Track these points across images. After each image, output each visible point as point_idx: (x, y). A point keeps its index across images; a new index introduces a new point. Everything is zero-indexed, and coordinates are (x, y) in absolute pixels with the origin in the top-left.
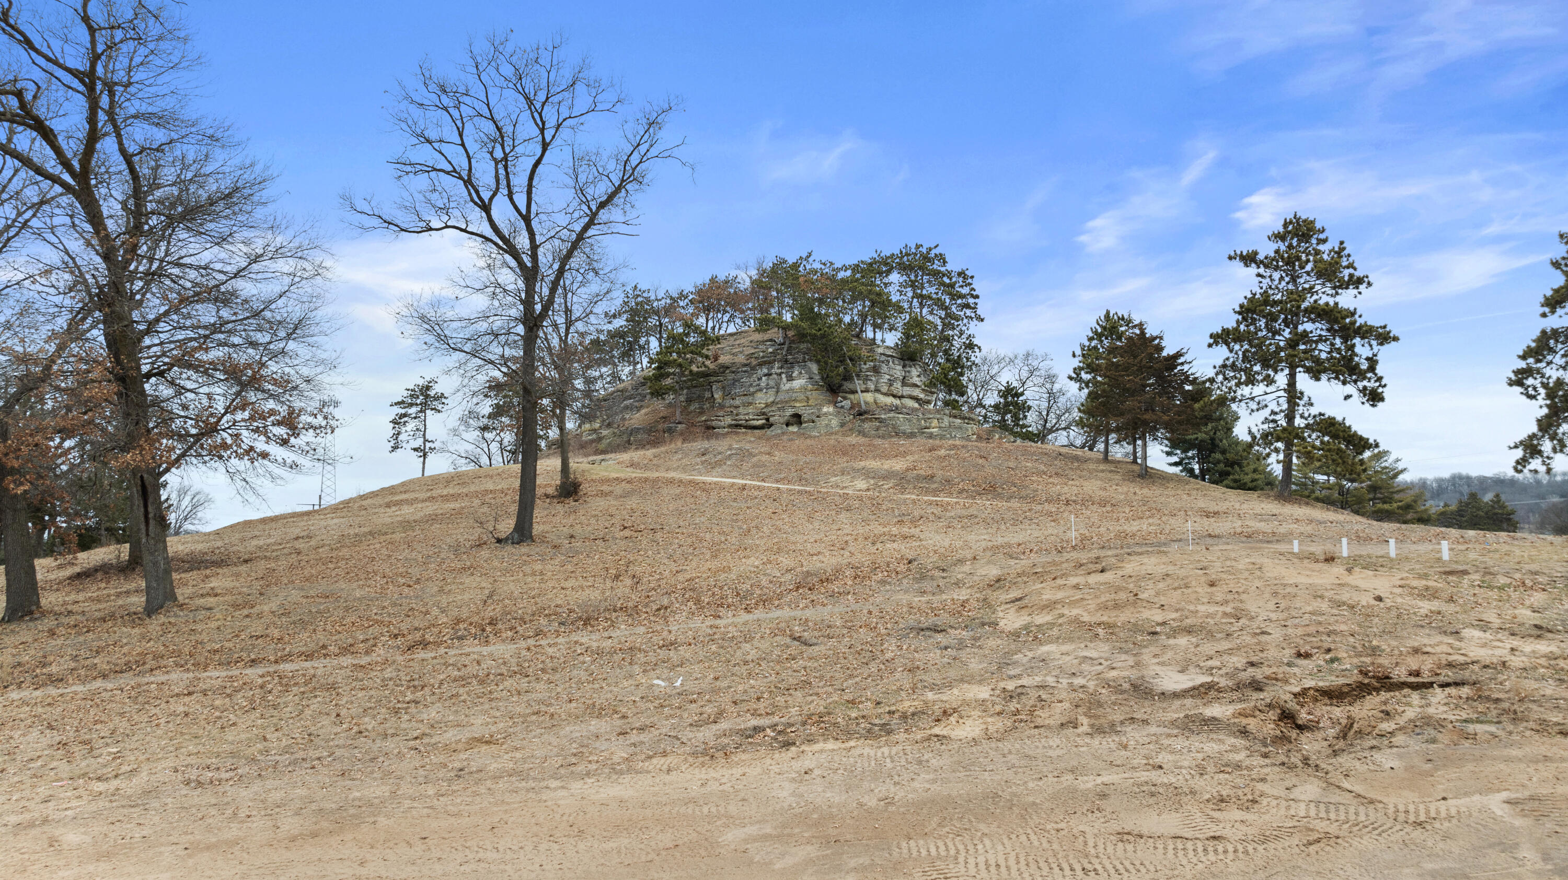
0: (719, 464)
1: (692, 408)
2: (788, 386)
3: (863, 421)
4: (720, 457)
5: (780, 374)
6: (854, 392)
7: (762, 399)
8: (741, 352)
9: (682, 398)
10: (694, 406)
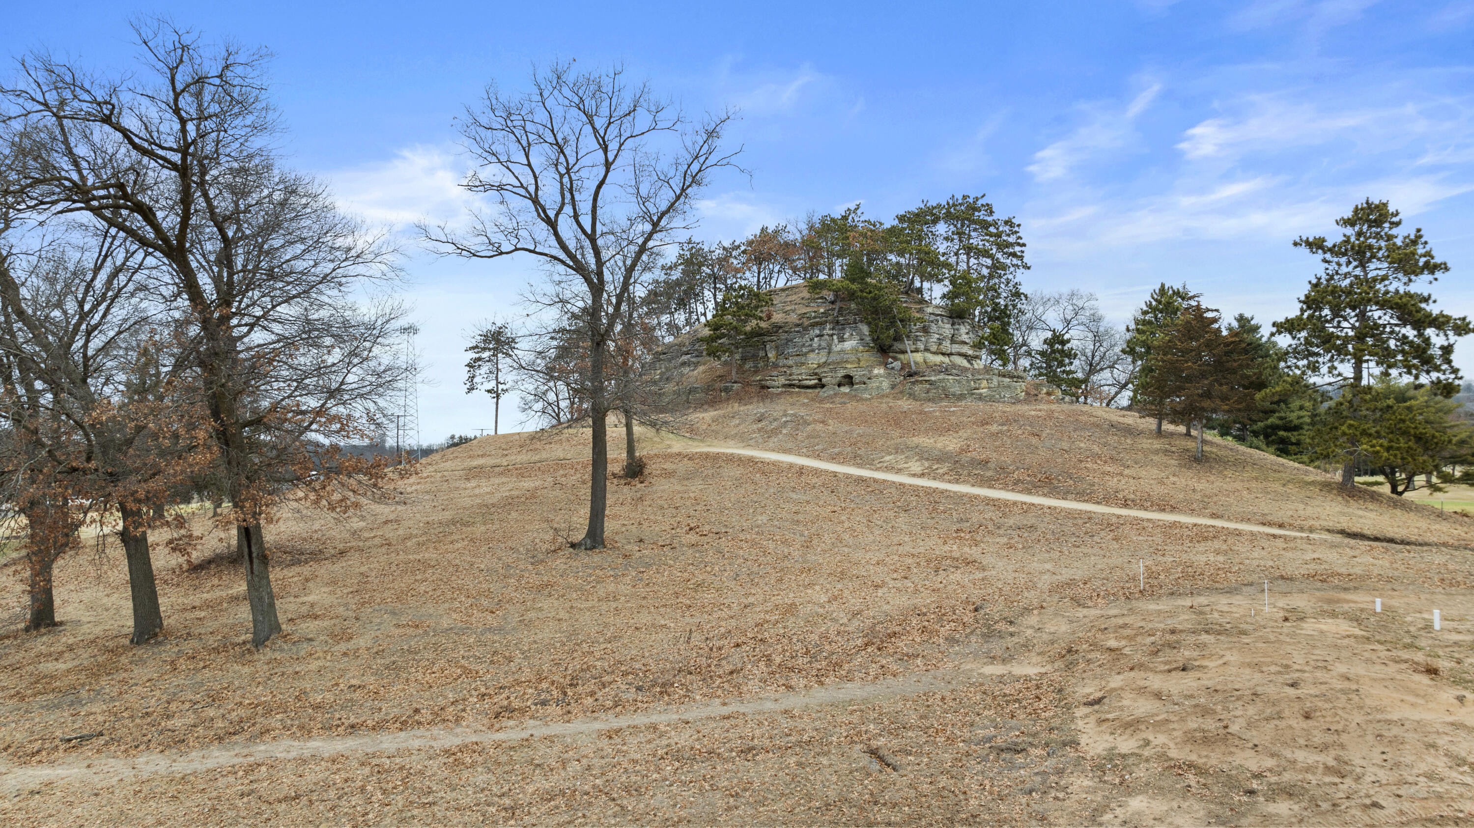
0: (775, 432)
1: (747, 366)
2: (839, 347)
3: (913, 383)
4: (775, 424)
5: (832, 335)
6: (904, 352)
7: (814, 360)
8: (794, 311)
9: (737, 357)
10: (749, 365)
